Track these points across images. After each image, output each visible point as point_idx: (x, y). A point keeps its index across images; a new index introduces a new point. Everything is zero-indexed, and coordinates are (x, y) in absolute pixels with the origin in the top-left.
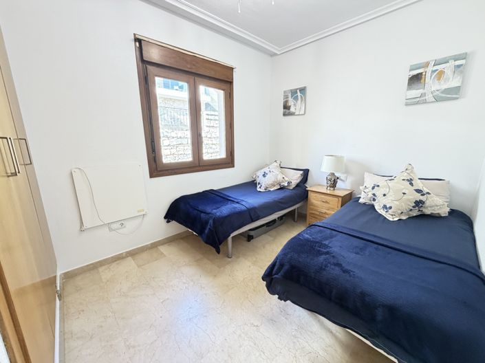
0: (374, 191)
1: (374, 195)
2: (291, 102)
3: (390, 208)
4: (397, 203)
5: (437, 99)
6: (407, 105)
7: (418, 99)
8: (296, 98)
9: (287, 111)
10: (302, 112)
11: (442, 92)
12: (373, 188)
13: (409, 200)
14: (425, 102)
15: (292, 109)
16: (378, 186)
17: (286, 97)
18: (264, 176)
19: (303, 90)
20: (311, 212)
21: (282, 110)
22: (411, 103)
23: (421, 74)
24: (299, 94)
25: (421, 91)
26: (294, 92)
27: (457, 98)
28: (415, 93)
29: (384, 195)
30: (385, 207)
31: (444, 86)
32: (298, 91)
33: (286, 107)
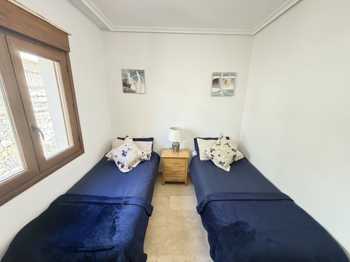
0: (212, 153)
1: (212, 155)
2: (130, 81)
3: (224, 163)
4: (226, 159)
5: (225, 95)
6: (212, 96)
7: (217, 94)
8: (136, 79)
9: (128, 89)
10: (143, 91)
11: (227, 92)
12: (211, 151)
13: (231, 156)
14: (220, 95)
15: (133, 88)
16: (214, 150)
17: (124, 75)
18: (124, 154)
19: (142, 72)
20: (165, 172)
21: (121, 87)
22: (214, 95)
23: (218, 79)
24: (138, 74)
25: (218, 89)
26: (133, 73)
27: (232, 96)
28: (215, 90)
29: (219, 155)
30: (221, 163)
31: (228, 89)
32: (137, 72)
33: (125, 84)
